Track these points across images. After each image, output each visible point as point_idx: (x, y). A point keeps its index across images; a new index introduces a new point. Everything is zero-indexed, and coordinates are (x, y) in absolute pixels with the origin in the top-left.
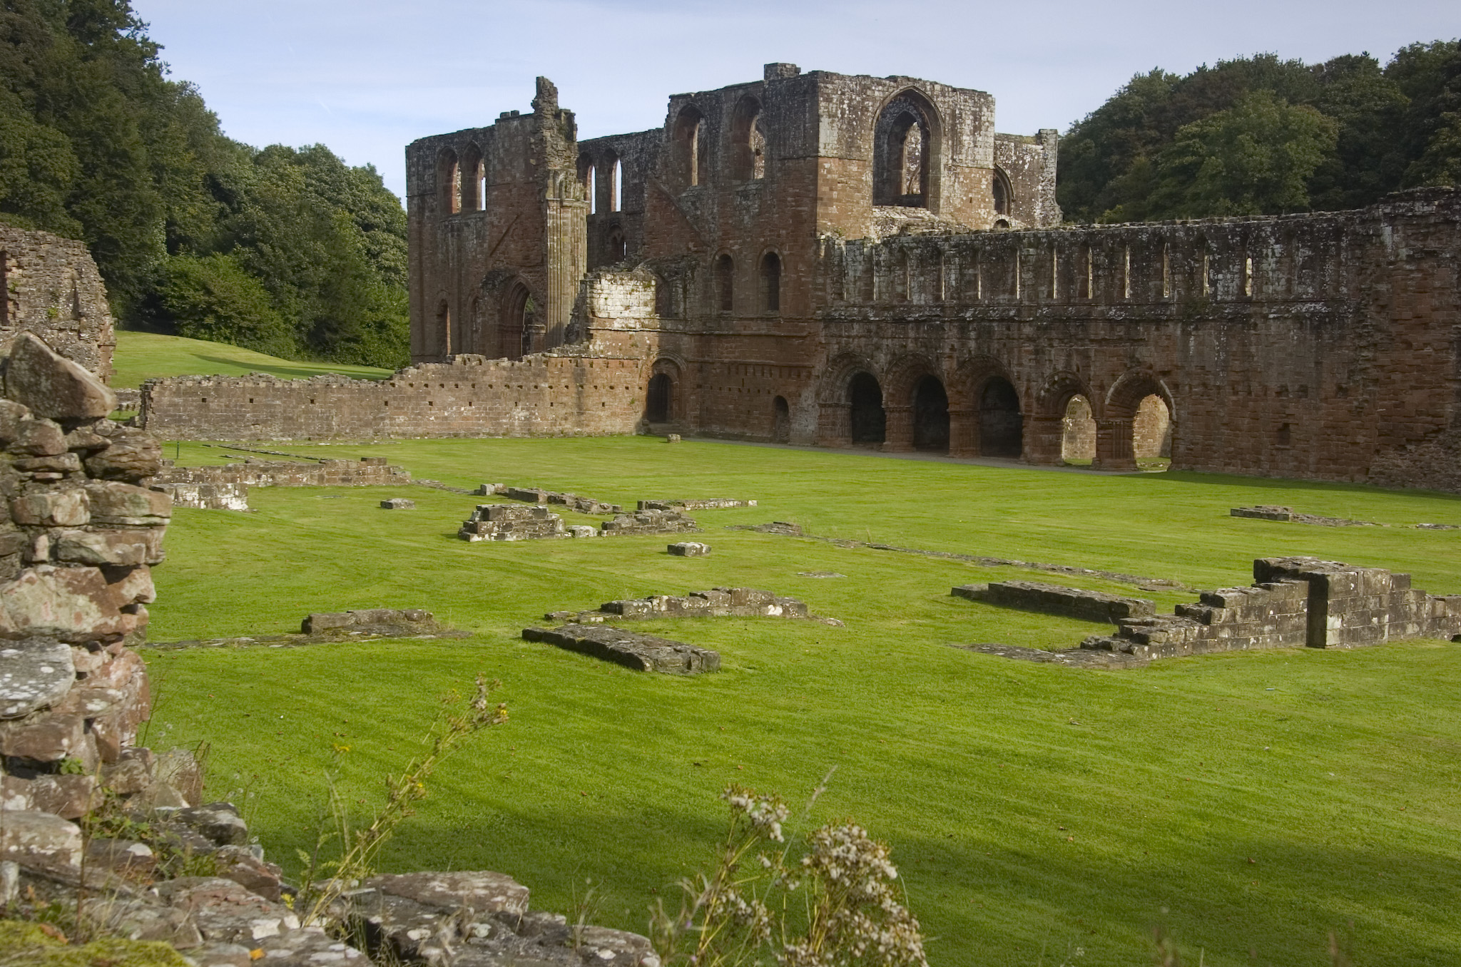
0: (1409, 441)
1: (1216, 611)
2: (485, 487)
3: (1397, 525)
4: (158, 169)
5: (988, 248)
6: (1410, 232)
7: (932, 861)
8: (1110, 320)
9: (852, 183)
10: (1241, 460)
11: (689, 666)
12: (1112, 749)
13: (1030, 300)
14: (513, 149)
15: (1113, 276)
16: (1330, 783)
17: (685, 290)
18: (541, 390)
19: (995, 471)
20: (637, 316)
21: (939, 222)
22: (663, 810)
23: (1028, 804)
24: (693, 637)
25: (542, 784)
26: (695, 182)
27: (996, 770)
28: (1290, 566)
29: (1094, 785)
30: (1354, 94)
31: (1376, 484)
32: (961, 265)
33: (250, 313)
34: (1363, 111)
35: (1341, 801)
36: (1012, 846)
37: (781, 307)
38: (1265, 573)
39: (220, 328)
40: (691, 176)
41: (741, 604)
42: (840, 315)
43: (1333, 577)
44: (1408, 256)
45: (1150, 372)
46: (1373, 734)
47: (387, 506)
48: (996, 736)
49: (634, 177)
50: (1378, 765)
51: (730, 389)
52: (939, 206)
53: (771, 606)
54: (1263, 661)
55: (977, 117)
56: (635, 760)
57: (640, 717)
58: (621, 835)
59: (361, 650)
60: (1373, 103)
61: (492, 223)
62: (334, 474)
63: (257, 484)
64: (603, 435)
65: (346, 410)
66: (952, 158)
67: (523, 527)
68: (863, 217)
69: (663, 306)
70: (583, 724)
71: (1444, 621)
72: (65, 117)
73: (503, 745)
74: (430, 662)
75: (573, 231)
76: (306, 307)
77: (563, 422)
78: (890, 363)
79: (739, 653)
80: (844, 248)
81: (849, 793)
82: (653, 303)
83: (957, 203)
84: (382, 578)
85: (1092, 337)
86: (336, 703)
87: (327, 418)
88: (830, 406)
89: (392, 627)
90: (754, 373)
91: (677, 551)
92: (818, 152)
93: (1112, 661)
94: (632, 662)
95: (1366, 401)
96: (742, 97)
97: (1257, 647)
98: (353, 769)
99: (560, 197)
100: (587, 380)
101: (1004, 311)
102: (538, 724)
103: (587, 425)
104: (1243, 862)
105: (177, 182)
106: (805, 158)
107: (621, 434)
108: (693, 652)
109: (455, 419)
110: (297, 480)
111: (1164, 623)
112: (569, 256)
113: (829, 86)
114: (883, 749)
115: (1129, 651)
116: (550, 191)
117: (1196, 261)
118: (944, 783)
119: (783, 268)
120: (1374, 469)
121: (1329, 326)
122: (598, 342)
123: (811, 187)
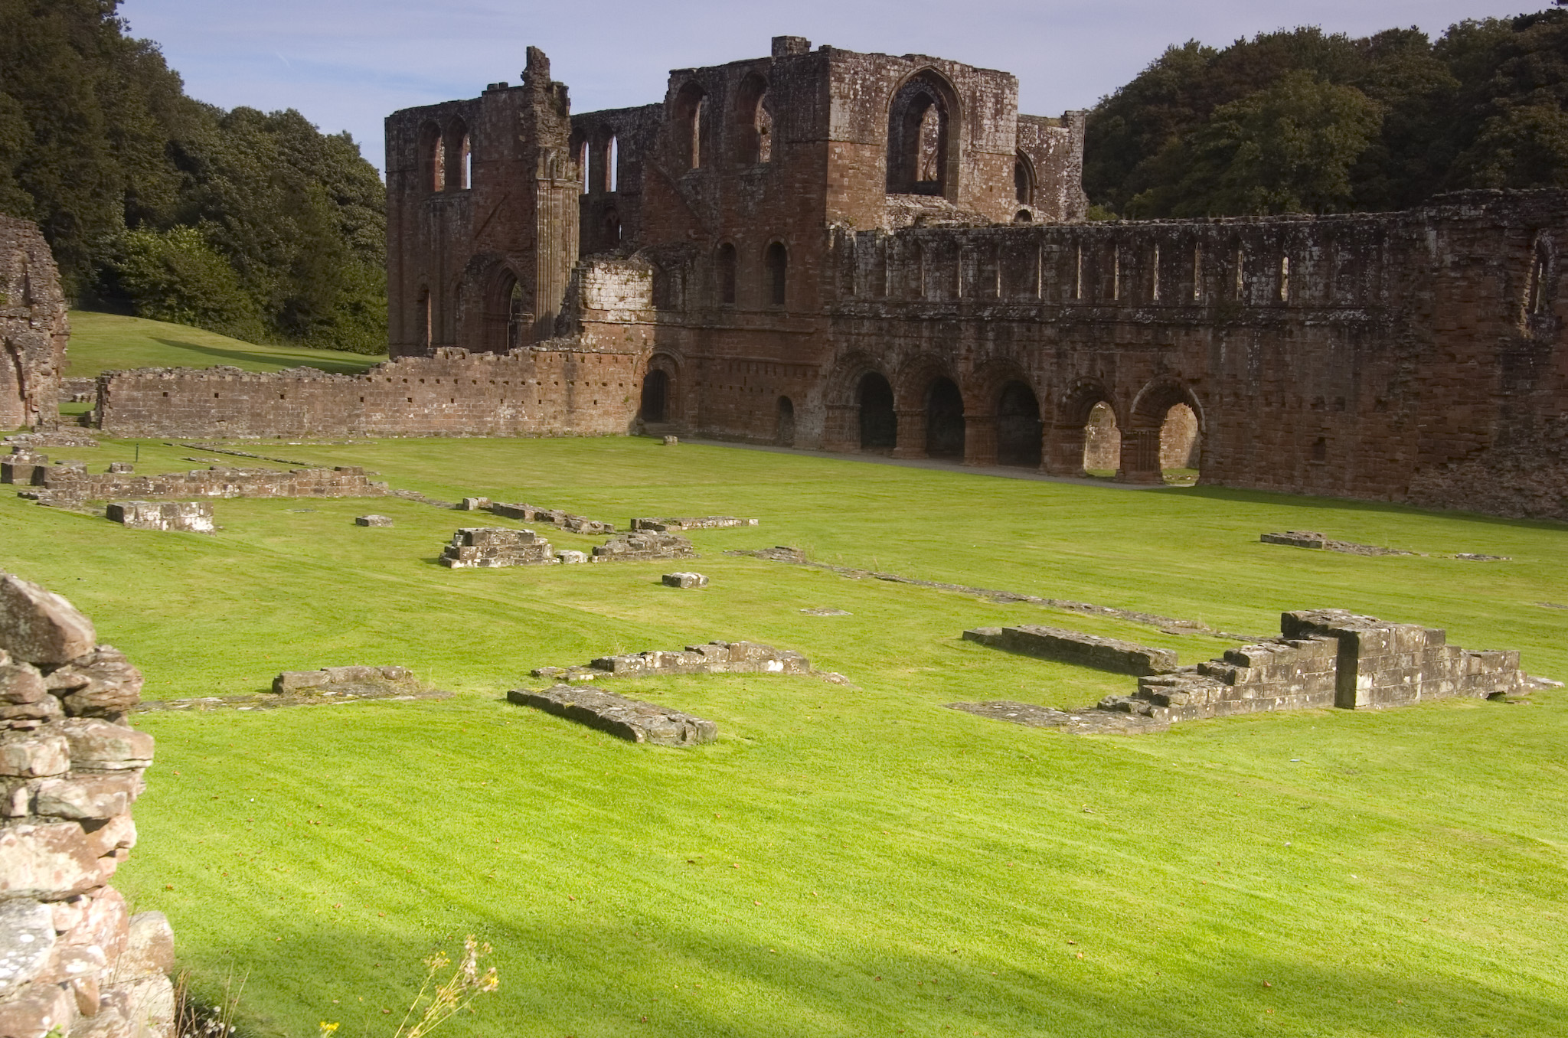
0: (1450, 459)
1: (1240, 671)
2: (468, 501)
3: (1436, 554)
4: (115, 134)
5: (1008, 243)
6: (1455, 237)
7: (935, 983)
8: (1138, 325)
9: (865, 169)
10: (1274, 475)
11: (684, 737)
12: (1126, 844)
13: (1052, 299)
14: (501, 124)
15: (1141, 277)
16: (1351, 888)
17: (684, 280)
18: (529, 387)
19: (1013, 483)
20: (632, 307)
21: (957, 212)
22: (655, 919)
23: (1037, 913)
24: (689, 700)
25: (527, 885)
26: (696, 164)
27: (1004, 870)
28: (1319, 622)
29: (1106, 889)
30: (1401, 76)
31: (1415, 504)
32: (979, 261)
33: (216, 292)
34: (1410, 94)
35: (1362, 911)
36: (1020, 965)
37: (787, 300)
38: (1294, 629)
39: (183, 310)
40: (692, 157)
41: (739, 660)
42: (850, 311)
43: (1365, 635)
44: (1453, 263)
45: (1179, 379)
46: (1399, 825)
47: (362, 523)
48: (1005, 826)
49: (631, 156)
50: (1403, 865)
51: (731, 388)
52: (956, 195)
53: (771, 662)
54: (1288, 725)
55: (999, 100)
56: (626, 855)
57: (632, 801)
58: (610, 950)
59: (335, 714)
60: (1420, 86)
61: (477, 203)
62: (305, 484)
63: (223, 495)
64: (593, 436)
65: (318, 406)
66: (972, 143)
67: (508, 552)
68: (876, 206)
69: (660, 298)
70: (569, 809)
71: (1479, 678)
72: (15, 77)
73: (487, 836)
74: (410, 730)
75: (565, 213)
76: (275, 286)
77: (552, 421)
78: (902, 363)
79: (737, 719)
80: (854, 239)
81: (849, 898)
82: (650, 294)
83: (976, 191)
84: (358, 623)
85: (1118, 341)
86: (310, 782)
87: (299, 414)
88: (838, 408)
89: (368, 686)
90: (757, 371)
91: (672, 582)
92: (828, 135)
93: (1130, 725)
94: (624, 732)
95: (1406, 416)
96: (748, 74)
97: (1283, 708)
98: (328, 866)
99: (551, 176)
100: (578, 376)
101: (1024, 311)
102: (524, 809)
103: (578, 425)
104: (1258, 985)
105: (135, 149)
106: (814, 142)
107: (614, 435)
108: (688, 722)
109: (436, 417)
110: (266, 491)
111: (1185, 684)
112: (560, 240)
113: (842, 65)
114: (887, 842)
115: (1148, 714)
116: (541, 170)
117: (1229, 262)
118: (950, 886)
119: (789, 259)
120: (1413, 488)
121: (1368, 335)
122: (591, 336)
123: (821, 173)
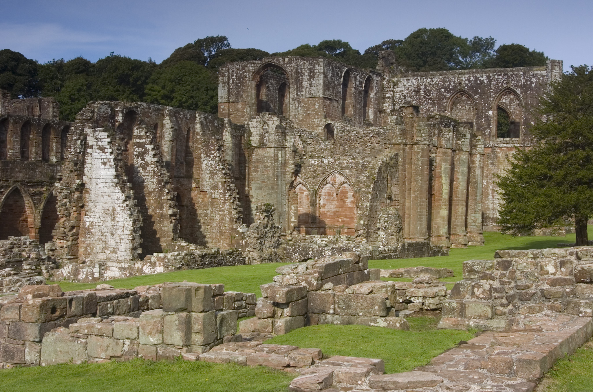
66: (297, 95)
113: (224, 69)
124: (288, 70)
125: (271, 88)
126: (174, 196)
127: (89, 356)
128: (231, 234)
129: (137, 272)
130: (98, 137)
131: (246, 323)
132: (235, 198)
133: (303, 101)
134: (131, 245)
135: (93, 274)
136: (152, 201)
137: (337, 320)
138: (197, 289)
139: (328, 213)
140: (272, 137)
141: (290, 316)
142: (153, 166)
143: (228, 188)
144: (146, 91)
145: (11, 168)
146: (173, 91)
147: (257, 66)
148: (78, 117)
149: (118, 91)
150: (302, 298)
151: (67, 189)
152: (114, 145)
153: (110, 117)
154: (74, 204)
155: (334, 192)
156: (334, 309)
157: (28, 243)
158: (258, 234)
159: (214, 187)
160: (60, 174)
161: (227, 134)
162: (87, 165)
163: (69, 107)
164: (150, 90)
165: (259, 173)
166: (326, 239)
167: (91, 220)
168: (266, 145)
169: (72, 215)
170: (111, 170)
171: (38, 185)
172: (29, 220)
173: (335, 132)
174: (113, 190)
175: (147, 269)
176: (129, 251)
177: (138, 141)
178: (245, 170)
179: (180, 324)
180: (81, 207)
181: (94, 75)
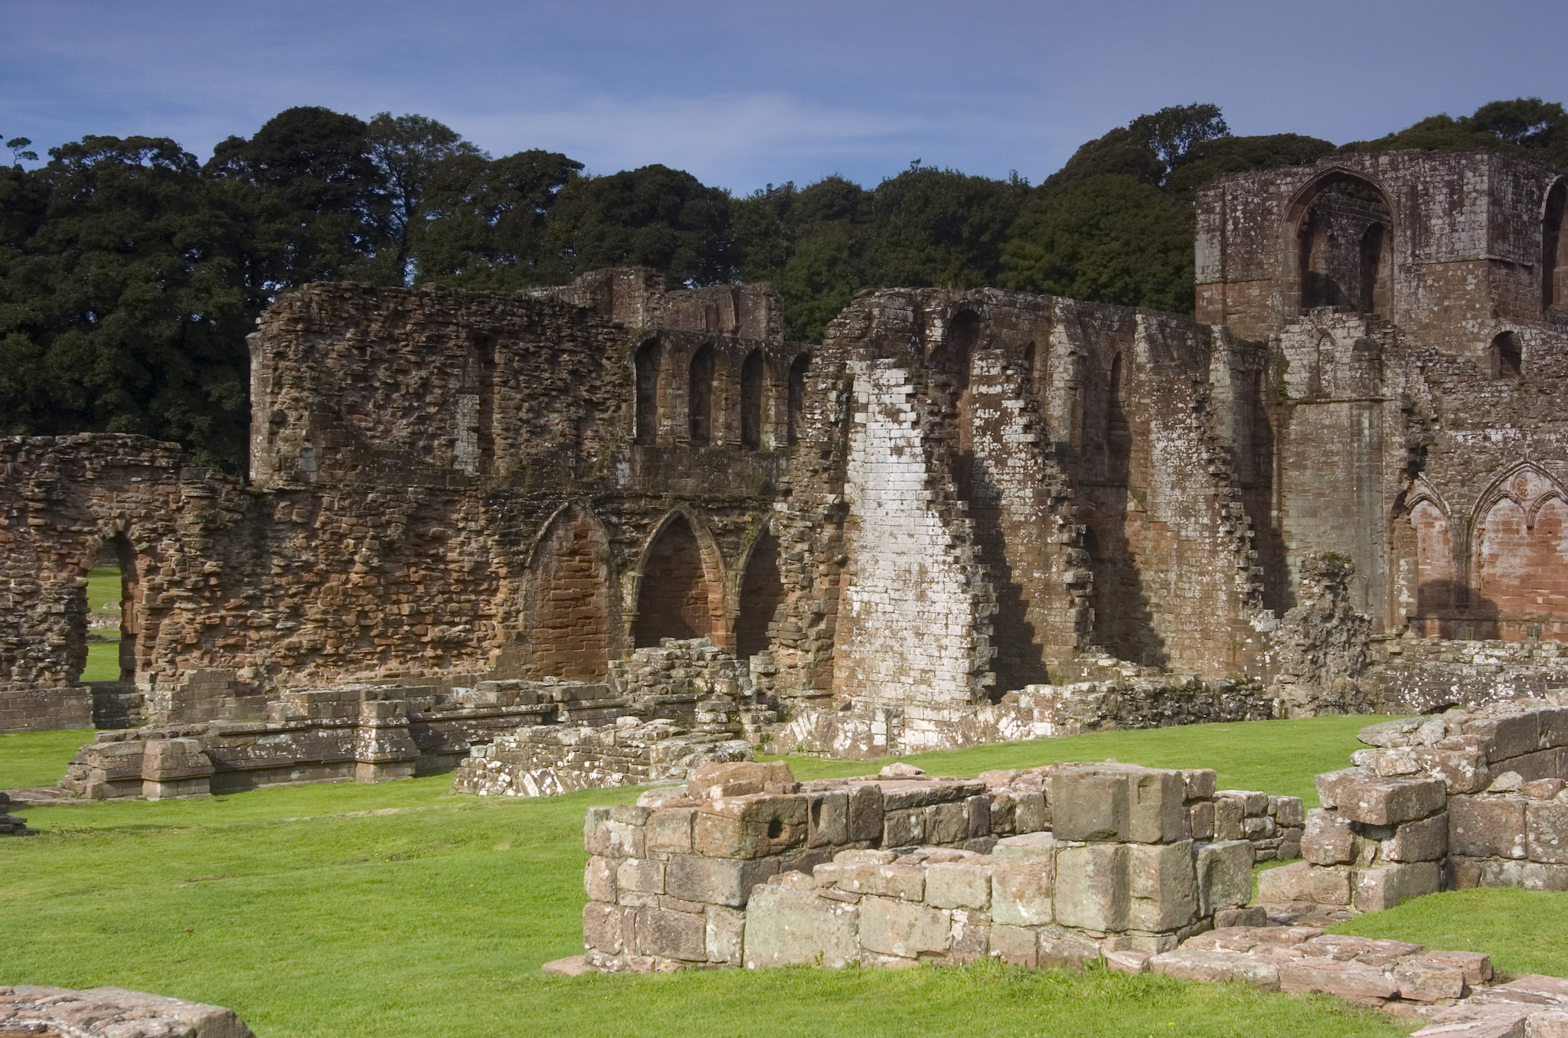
9: (1253, 311)
66: (1413, 255)
113: (1211, 193)
124: (1389, 188)
125: (1341, 241)
126: (1079, 534)
127: (863, 949)
128: (1232, 636)
129: (984, 733)
130: (881, 382)
131: (1276, 877)
132: (1242, 539)
133: (1430, 273)
134: (967, 663)
135: (870, 737)
136: (1021, 549)
137: (1534, 876)
138: (1144, 782)
139: (1505, 580)
140: (1344, 374)
141: (1398, 862)
142: (1023, 455)
143: (1224, 513)
144: (1004, 259)
145: (667, 466)
146: (1074, 257)
147: (1300, 180)
148: (832, 331)
149: (930, 260)
150: (1433, 813)
151: (803, 518)
152: (922, 402)
153: (911, 331)
154: (822, 557)
155: (1520, 520)
156: (1526, 846)
157: (708, 656)
158: (1306, 636)
159: (1186, 511)
160: (786, 479)
161: (1221, 367)
162: (855, 455)
163: (806, 306)
164: (1014, 255)
165: (1308, 472)
166: (1502, 653)
167: (866, 597)
168: (1328, 396)
169: (816, 584)
170: (915, 467)
171: (732, 508)
172: (711, 596)
173: (1523, 356)
174: (919, 520)
175: (1008, 728)
176: (961, 679)
177: (984, 389)
178: (1270, 463)
179: (1097, 873)
180: (840, 564)
181: (871, 221)
